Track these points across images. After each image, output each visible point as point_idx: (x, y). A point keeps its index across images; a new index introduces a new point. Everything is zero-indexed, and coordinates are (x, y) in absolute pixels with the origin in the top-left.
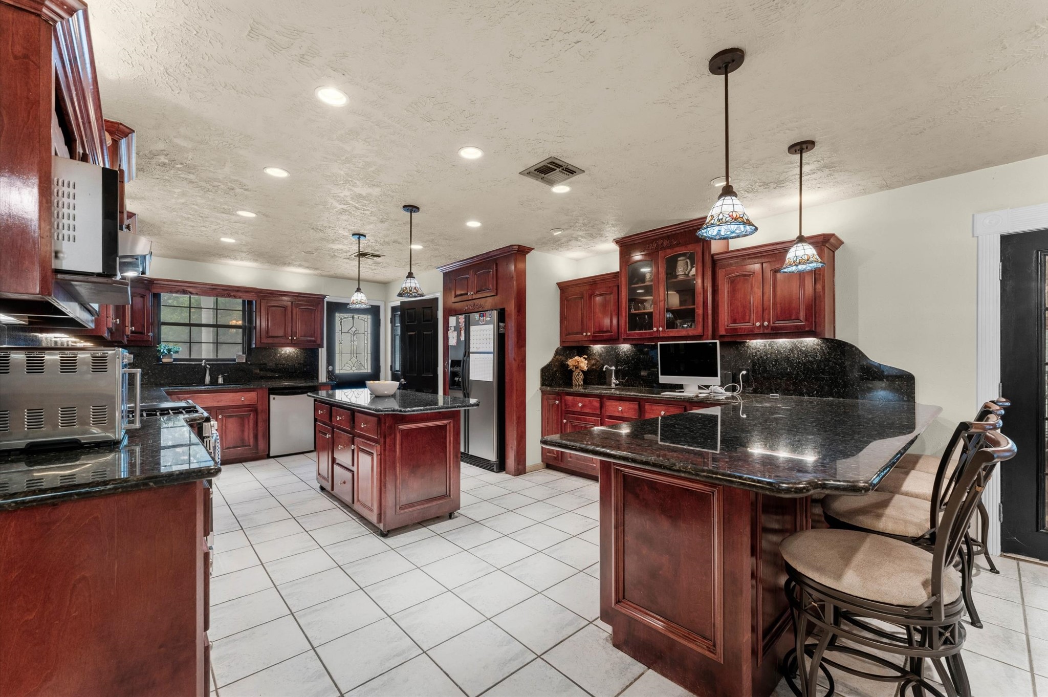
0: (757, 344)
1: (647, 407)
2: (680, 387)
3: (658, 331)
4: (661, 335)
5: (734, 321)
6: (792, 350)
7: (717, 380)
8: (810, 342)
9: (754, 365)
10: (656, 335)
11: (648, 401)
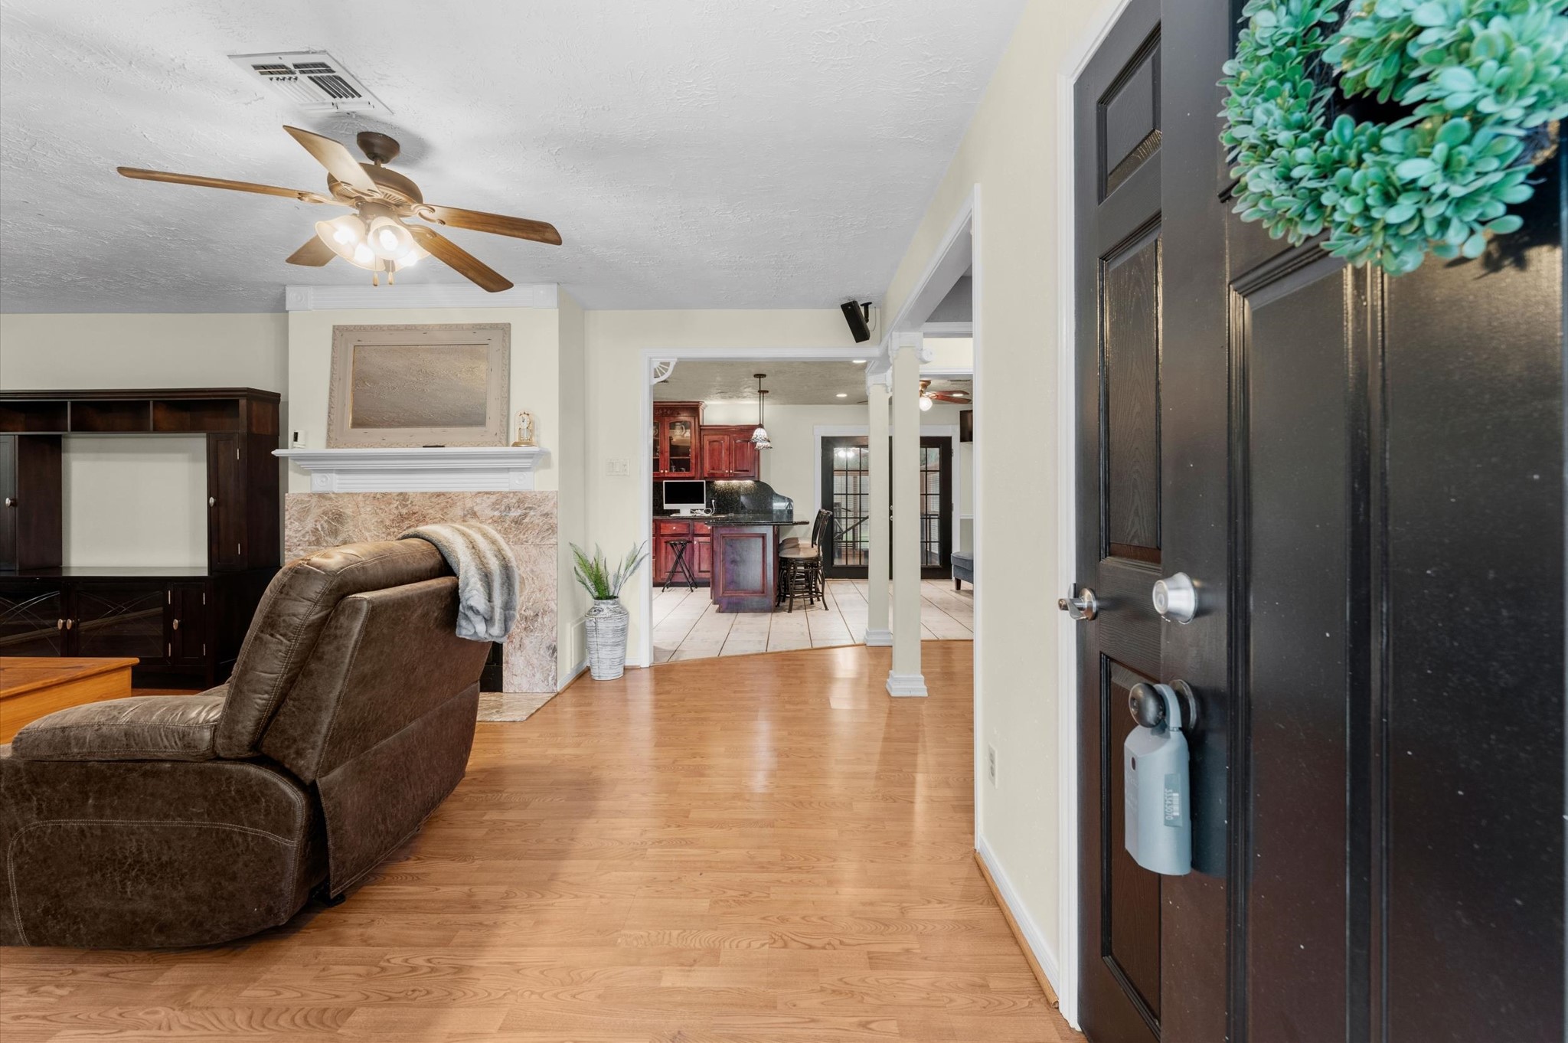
0: (720, 483)
1: (662, 525)
2: (678, 511)
3: (664, 472)
4: (666, 476)
5: (713, 469)
6: (739, 487)
7: (703, 506)
8: (749, 483)
9: (719, 496)
10: (662, 476)
11: (662, 521)
